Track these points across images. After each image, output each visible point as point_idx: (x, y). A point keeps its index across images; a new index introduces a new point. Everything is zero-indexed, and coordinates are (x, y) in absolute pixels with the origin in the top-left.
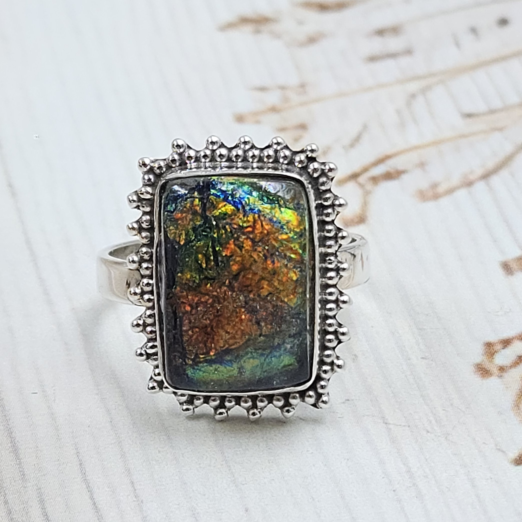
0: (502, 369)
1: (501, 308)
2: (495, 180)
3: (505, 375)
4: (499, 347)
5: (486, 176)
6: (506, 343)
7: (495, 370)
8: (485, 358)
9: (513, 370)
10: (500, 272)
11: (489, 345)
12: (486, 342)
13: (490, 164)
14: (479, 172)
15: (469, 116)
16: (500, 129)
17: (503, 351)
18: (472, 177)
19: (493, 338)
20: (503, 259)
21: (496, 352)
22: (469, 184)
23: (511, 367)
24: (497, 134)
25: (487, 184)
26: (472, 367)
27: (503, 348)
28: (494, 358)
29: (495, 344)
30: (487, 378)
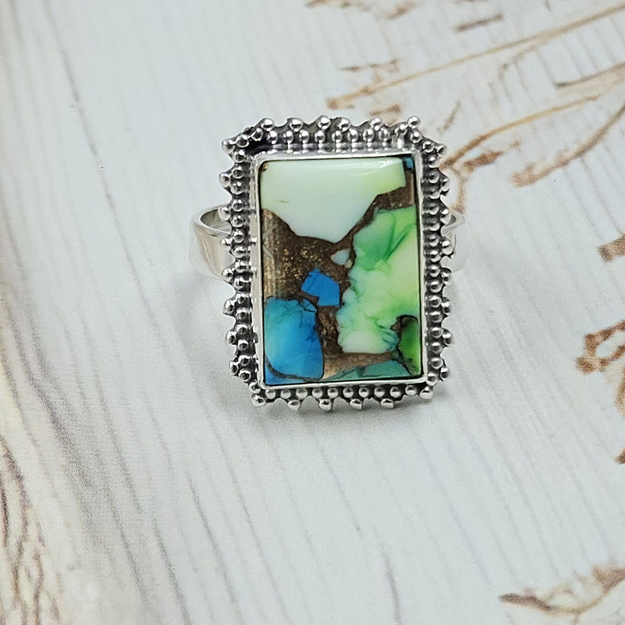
0: (604, 362)
3: (607, 368)
4: (599, 339)
5: (581, 153)
6: (607, 334)
7: (597, 364)
8: (586, 351)
11: (590, 337)
12: (587, 335)
13: (585, 139)
14: (574, 149)
15: (562, 85)
16: (594, 99)
17: (604, 343)
18: (568, 155)
19: (594, 330)
20: (600, 244)
21: (597, 344)
22: (565, 163)
23: (613, 359)
24: (591, 104)
25: (583, 161)
26: (574, 363)
27: (605, 340)
28: (596, 351)
29: (597, 336)
30: (589, 373)
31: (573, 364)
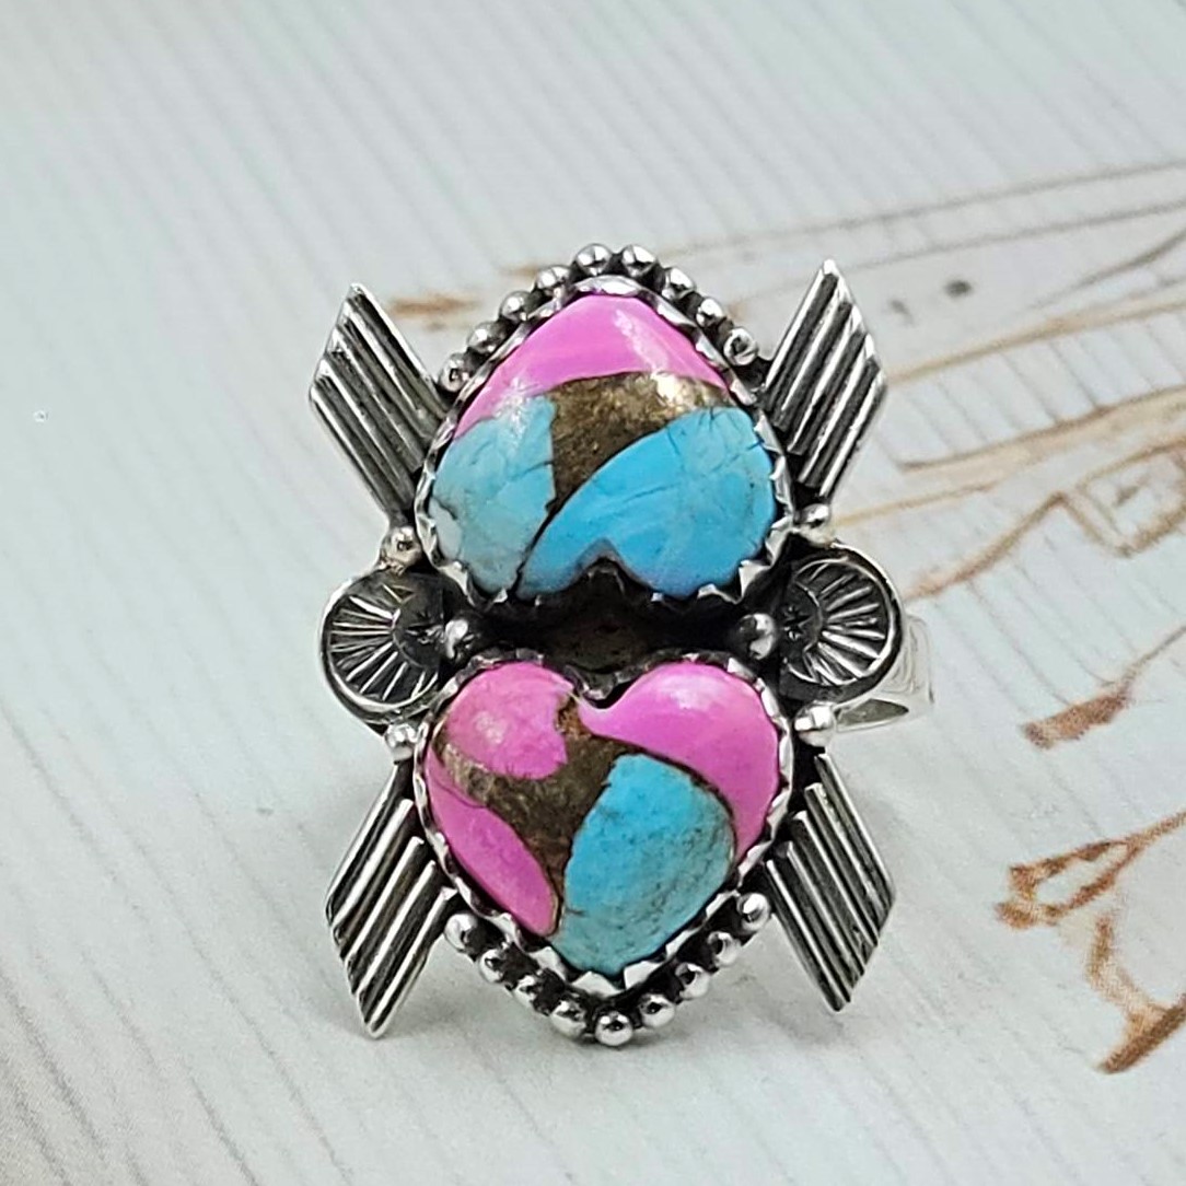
0: (1053, 911)
1: (1036, 807)
2: (985, 580)
3: (1063, 921)
4: (1042, 873)
5: (966, 575)
6: (1055, 866)
7: (1039, 913)
8: (1014, 892)
9: (1077, 913)
10: (1025, 743)
11: (1020, 870)
12: (1014, 866)
13: (973, 553)
14: (953, 568)
15: (915, 466)
16: (982, 488)
17: (1051, 880)
18: (939, 578)
19: (1026, 860)
20: (1028, 720)
21: (1037, 882)
22: (936, 591)
23: (1071, 907)
24: (978, 497)
25: (972, 588)
26: (992, 911)
28: (1035, 893)
29: (1033, 868)
30: (1026, 927)
31: (991, 914)
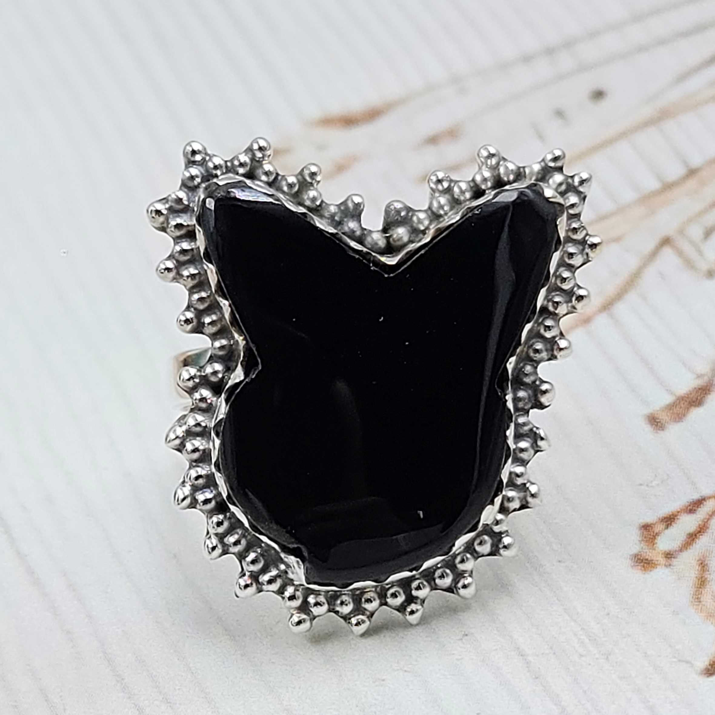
1: (656, 477)
5: (607, 306)
10: (648, 428)
13: (611, 289)
16: (617, 240)
18: (588, 312)
22: (586, 321)
24: (614, 246)
25: (611, 315)
26: (629, 562)
27: (667, 527)
28: (656, 543)
29: (654, 524)
30: (651, 571)
